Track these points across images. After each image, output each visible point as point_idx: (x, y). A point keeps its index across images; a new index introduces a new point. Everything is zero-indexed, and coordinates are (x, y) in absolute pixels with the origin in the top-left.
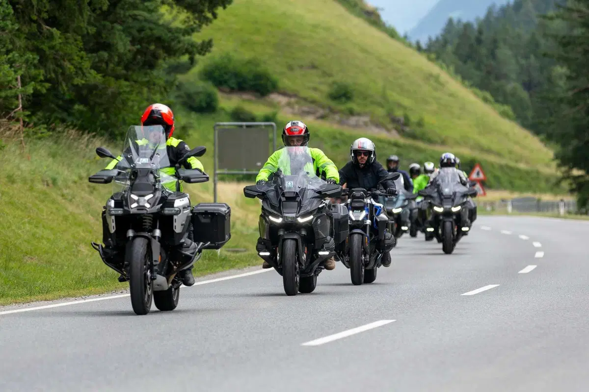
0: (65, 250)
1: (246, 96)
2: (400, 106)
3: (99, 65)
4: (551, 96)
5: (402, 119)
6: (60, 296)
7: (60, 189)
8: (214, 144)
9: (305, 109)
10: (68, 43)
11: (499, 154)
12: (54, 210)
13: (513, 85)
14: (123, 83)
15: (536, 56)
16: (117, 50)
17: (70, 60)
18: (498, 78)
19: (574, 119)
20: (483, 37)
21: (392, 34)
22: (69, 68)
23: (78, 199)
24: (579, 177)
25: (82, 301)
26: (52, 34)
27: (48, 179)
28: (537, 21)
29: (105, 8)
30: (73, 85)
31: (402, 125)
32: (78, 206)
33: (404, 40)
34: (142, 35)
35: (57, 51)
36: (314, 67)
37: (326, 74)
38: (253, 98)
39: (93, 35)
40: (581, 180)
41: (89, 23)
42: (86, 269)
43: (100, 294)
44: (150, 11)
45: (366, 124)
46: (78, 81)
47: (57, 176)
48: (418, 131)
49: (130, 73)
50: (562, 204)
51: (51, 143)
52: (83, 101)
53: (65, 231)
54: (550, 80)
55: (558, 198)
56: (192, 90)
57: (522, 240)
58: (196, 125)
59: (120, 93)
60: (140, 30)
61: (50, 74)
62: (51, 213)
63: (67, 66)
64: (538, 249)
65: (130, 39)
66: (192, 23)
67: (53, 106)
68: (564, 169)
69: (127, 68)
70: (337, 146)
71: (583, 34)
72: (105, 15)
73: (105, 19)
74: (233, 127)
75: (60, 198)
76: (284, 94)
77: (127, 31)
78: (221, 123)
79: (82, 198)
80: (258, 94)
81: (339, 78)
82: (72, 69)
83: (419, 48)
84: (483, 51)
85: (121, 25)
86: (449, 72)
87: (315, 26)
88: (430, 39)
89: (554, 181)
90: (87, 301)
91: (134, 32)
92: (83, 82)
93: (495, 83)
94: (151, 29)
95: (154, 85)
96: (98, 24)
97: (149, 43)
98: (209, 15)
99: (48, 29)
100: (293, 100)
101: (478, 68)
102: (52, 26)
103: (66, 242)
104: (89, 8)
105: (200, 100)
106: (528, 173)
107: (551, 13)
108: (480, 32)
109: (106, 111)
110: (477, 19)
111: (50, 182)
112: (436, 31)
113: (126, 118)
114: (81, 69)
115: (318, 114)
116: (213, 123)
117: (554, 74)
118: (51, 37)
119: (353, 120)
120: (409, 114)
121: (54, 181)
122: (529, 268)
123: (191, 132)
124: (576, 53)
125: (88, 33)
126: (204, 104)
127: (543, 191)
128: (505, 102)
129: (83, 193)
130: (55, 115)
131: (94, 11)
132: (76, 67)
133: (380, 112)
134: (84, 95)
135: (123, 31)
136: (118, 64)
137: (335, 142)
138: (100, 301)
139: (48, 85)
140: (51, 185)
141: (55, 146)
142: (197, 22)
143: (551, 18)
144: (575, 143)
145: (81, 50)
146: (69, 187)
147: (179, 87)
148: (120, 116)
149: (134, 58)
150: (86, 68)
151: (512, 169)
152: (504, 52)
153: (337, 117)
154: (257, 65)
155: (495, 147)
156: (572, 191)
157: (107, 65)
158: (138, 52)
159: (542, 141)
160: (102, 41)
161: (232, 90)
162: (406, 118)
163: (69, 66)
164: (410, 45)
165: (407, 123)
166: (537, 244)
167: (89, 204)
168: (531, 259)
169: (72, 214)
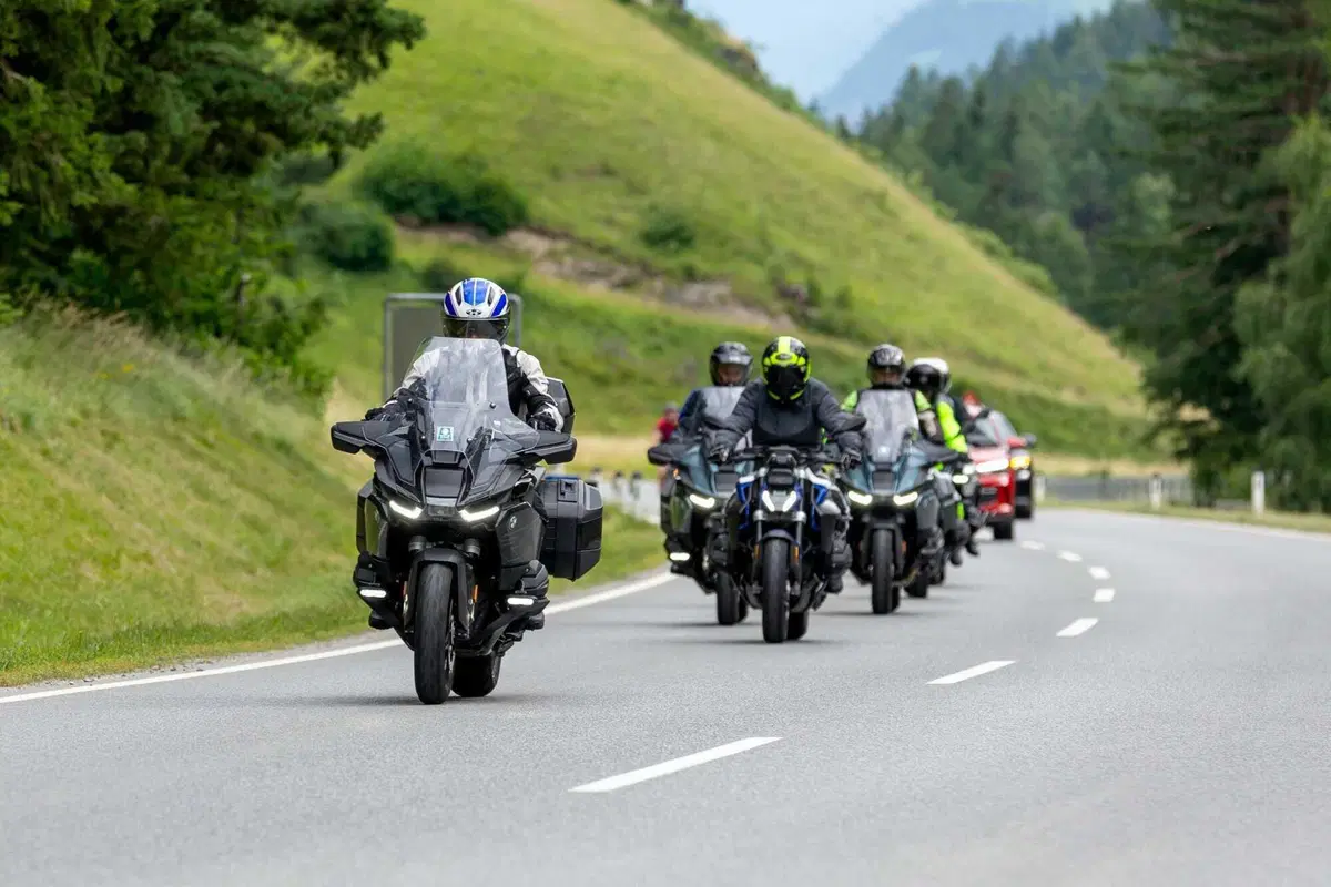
0: (48, 575)
1: (456, 236)
2: (797, 260)
3: (128, 161)
4: (1135, 243)
5: (804, 290)
6: (35, 675)
7: (39, 438)
8: (384, 343)
9: (588, 265)
10: (59, 112)
11: (1019, 372)
12: (26, 485)
13: (1051, 219)
14: (184, 201)
15: (1103, 155)
16: (168, 130)
17: (64, 152)
18: (1017, 200)
19: (1186, 295)
20: (987, 110)
21: (785, 100)
22: (63, 169)
23: (79, 460)
24: (1196, 424)
25: (86, 688)
26: (26, 91)
27: (12, 415)
28: (1106, 74)
29: (145, 35)
30: (71, 207)
31: (801, 305)
32: (78, 477)
33: (811, 114)
34: (225, 96)
35: (35, 131)
36: (607, 171)
37: (635, 189)
38: (473, 241)
39: (116, 95)
40: (1202, 431)
41: (108, 70)
42: (94, 617)
43: (125, 671)
44: (245, 44)
45: (722, 301)
46: (83, 198)
47: (33, 409)
48: (839, 317)
49: (198, 180)
50: (1155, 484)
51: (22, 336)
52: (93, 241)
53: (49, 531)
54: (1132, 208)
55: (1150, 470)
56: (338, 222)
57: (1066, 561)
58: (344, 299)
59: (175, 227)
60: (221, 87)
61: (19, 181)
62: (20, 490)
63: (57, 164)
64: (1102, 584)
65: (196, 106)
66: (333, 77)
67: (25, 253)
68: (1160, 406)
69: (191, 170)
70: (658, 349)
71: (1208, 106)
72: (143, 52)
73: (144, 60)
74: (425, 304)
75: (38, 458)
76: (542, 231)
77: (191, 86)
78: (400, 296)
79: (89, 459)
80: (482, 231)
81: (663, 195)
82: (71, 172)
83: (843, 134)
84: (986, 140)
85: (177, 74)
86: (908, 186)
87: (612, 81)
88: (867, 113)
89: (1139, 432)
90: (95, 687)
91: (208, 89)
92: (94, 200)
93: (1013, 214)
94: (245, 85)
95: (252, 206)
96: (125, 72)
97: (242, 116)
98: (373, 61)
99: (17, 81)
100: (561, 245)
101: (973, 178)
102: (27, 74)
103: (51, 556)
104: (109, 36)
105: (353, 244)
106: (1081, 413)
107: (1138, 58)
108: (979, 99)
109: (143, 265)
110: (972, 70)
111: (17, 422)
112: (880, 95)
113: (190, 282)
114: (89, 171)
115: (617, 278)
116: (383, 294)
117: (1140, 195)
118: (23, 98)
119: (694, 291)
120: (819, 278)
121: (27, 420)
122: (1080, 626)
123: (330, 313)
124: (1192, 147)
125: (104, 90)
126: (363, 253)
127: (1115, 454)
128: (1033, 257)
129: (89, 447)
130: (30, 273)
131: (120, 41)
132: (77, 168)
133: (755, 274)
134: (95, 228)
135: (183, 87)
136: (172, 160)
137: (653, 340)
138: (124, 687)
139: (15, 206)
140: (19, 429)
141: (31, 342)
142: (345, 74)
143: (1138, 70)
144: (1187, 349)
145: (91, 129)
146: (60, 435)
147: (307, 214)
148: (176, 277)
149: (210, 148)
150: (101, 170)
151: (1044, 404)
152: (1034, 146)
153: (658, 284)
154: (481, 166)
155: (1008, 355)
156: (1180, 455)
157: (147, 164)
158: (216, 136)
159: (1114, 343)
160: (135, 109)
161: (426, 223)
162: (813, 289)
163: (62, 163)
164: (822, 126)
165: (813, 299)
166: (1099, 573)
167: (103, 474)
168: (1084, 605)
169: (67, 494)
